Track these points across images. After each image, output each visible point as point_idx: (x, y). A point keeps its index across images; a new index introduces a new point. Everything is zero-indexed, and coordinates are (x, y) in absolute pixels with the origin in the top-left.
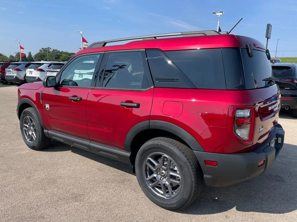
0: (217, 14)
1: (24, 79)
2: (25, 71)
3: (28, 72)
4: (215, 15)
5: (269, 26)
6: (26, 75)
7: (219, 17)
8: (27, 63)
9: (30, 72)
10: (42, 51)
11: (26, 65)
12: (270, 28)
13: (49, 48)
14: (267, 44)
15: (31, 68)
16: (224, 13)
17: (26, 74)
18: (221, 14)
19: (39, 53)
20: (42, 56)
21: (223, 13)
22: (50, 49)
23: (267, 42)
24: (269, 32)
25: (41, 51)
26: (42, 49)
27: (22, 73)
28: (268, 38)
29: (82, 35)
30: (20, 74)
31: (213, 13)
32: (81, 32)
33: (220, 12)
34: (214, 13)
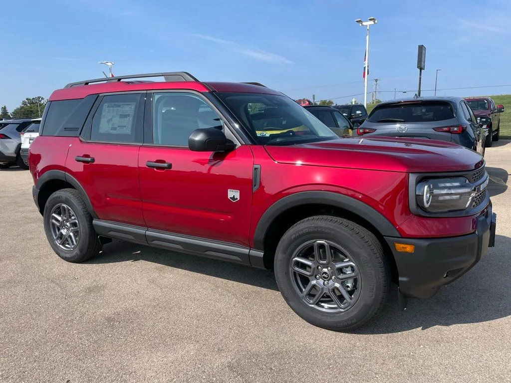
0: (364, 24)
1: (15, 156)
2: (20, 137)
3: (25, 140)
4: (361, 25)
5: (421, 49)
6: (22, 147)
7: (368, 28)
8: (21, 121)
9: (30, 139)
10: (26, 104)
11: (19, 125)
12: (424, 52)
13: (39, 98)
14: (420, 79)
15: (33, 131)
16: (376, 21)
17: (20, 144)
18: (372, 23)
19: (22, 108)
20: (27, 112)
21: (374, 22)
22: (42, 99)
23: (421, 75)
24: (423, 60)
25: (24, 103)
26: (27, 99)
27: (11, 142)
28: (421, 69)
29: (110, 69)
30: (6, 144)
31: (357, 21)
32: (109, 64)
33: (370, 20)
34: (360, 21)
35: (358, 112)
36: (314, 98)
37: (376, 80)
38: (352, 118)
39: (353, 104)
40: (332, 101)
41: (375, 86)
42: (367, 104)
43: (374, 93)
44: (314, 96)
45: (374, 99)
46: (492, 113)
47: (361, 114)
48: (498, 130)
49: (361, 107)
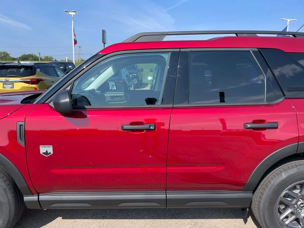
0: (70, 13)
4: (68, 14)
5: (104, 32)
7: (72, 16)
12: (105, 34)
16: (77, 13)
18: (74, 13)
21: (76, 13)
23: (104, 47)
24: (105, 38)
28: (104, 43)
31: (65, 11)
33: (73, 11)
34: (67, 11)
35: (70, 67)
36: (40, 55)
37: (80, 47)
38: (67, 70)
39: (67, 61)
40: (53, 57)
41: (79, 50)
42: (75, 61)
43: (79, 55)
44: (40, 53)
45: (79, 58)
46: (138, 72)
47: (72, 68)
48: (142, 80)
49: (72, 64)
